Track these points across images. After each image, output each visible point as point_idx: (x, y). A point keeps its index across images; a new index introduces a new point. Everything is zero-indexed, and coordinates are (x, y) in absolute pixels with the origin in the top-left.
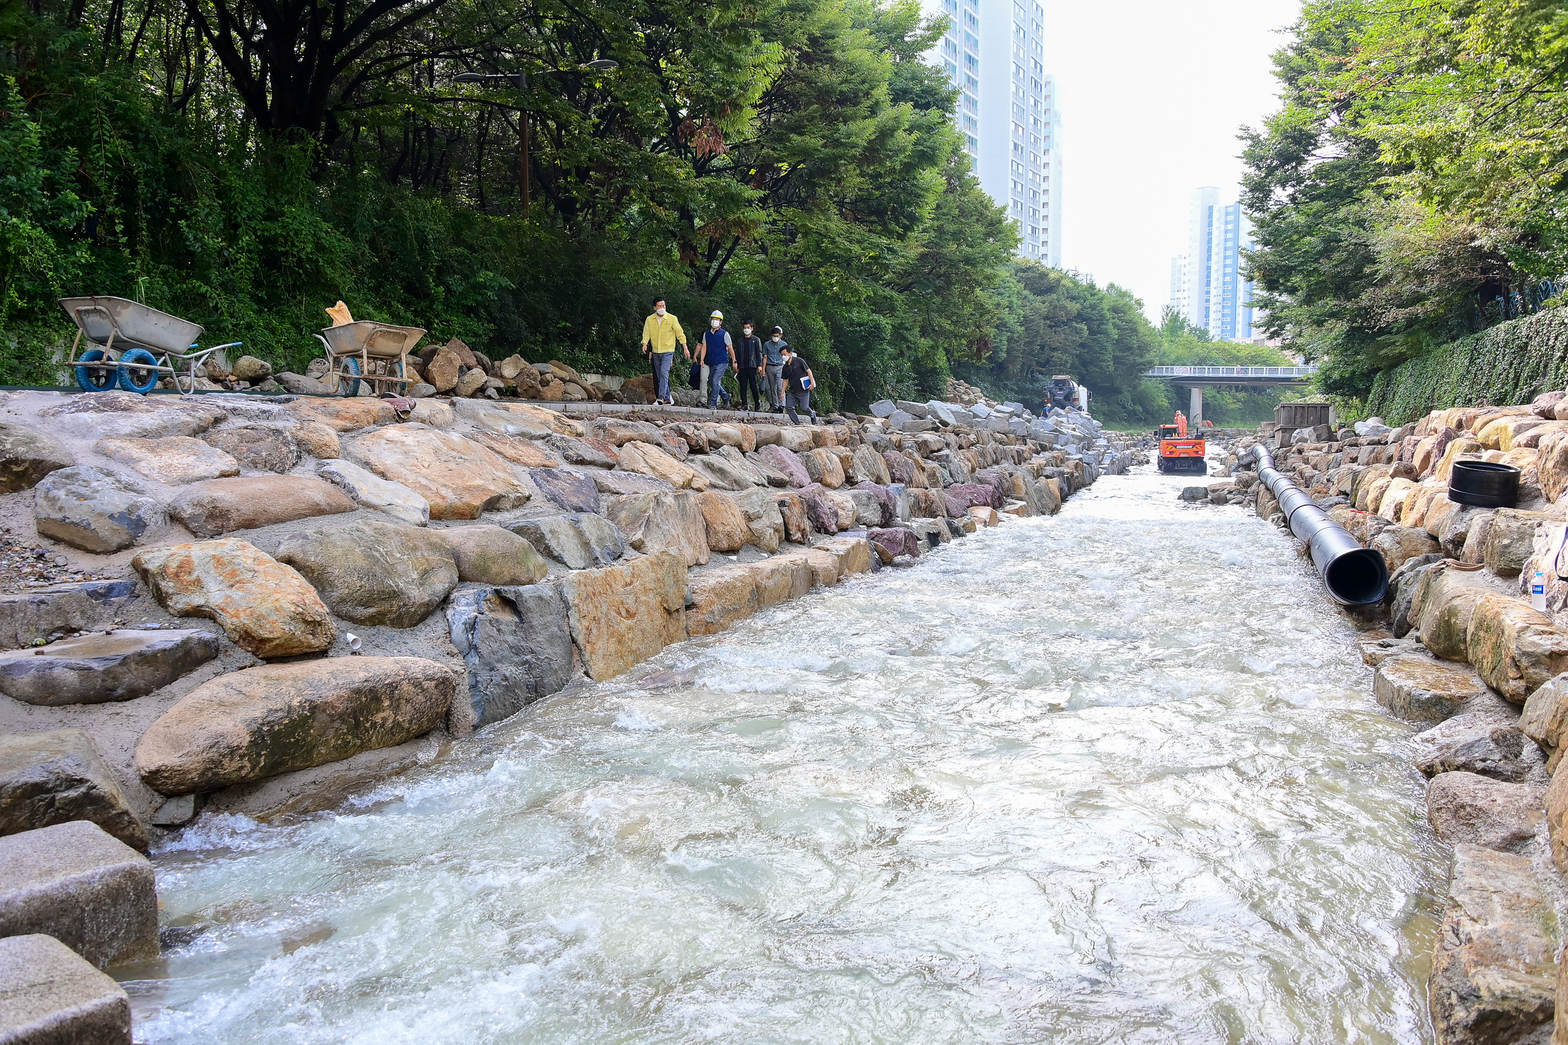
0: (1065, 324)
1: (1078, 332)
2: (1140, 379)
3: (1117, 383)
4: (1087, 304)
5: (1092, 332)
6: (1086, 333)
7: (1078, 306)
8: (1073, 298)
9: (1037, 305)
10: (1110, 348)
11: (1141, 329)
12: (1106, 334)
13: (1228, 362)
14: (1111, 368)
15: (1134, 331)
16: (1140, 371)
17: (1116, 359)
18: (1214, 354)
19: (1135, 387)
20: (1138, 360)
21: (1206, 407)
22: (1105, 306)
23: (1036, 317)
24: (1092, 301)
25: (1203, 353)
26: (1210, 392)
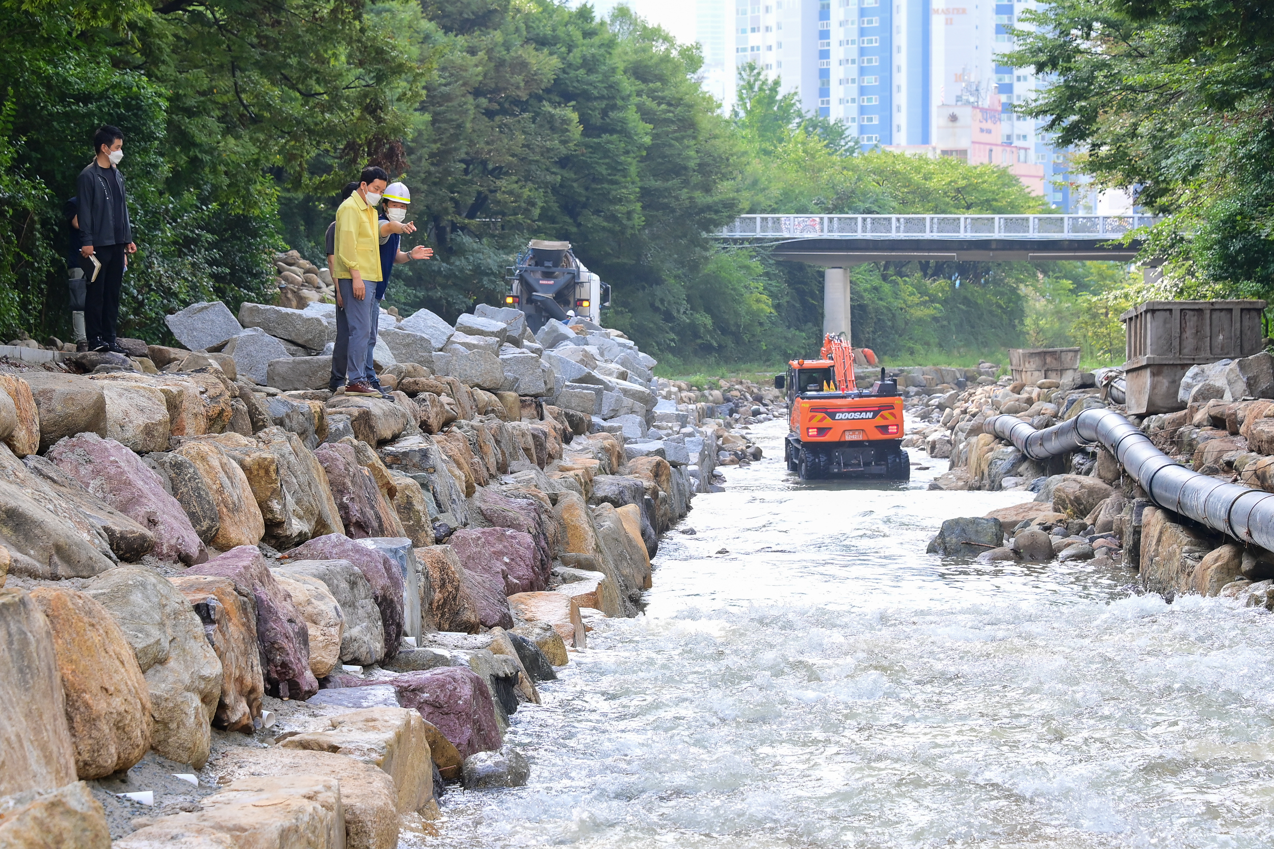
0: (524, 106)
1: (555, 126)
2: (704, 245)
3: (650, 257)
4: (575, 57)
5: (590, 129)
6: (576, 131)
7: (555, 61)
8: (542, 42)
9: (458, 57)
10: (633, 170)
11: (704, 122)
12: (624, 132)
13: (905, 204)
14: (638, 220)
15: (688, 125)
16: (706, 225)
17: (648, 197)
18: (871, 184)
19: (694, 267)
20: (701, 198)
21: (859, 313)
22: (618, 61)
23: (456, 89)
24: (585, 48)
25: (844, 181)
26: (869, 278)
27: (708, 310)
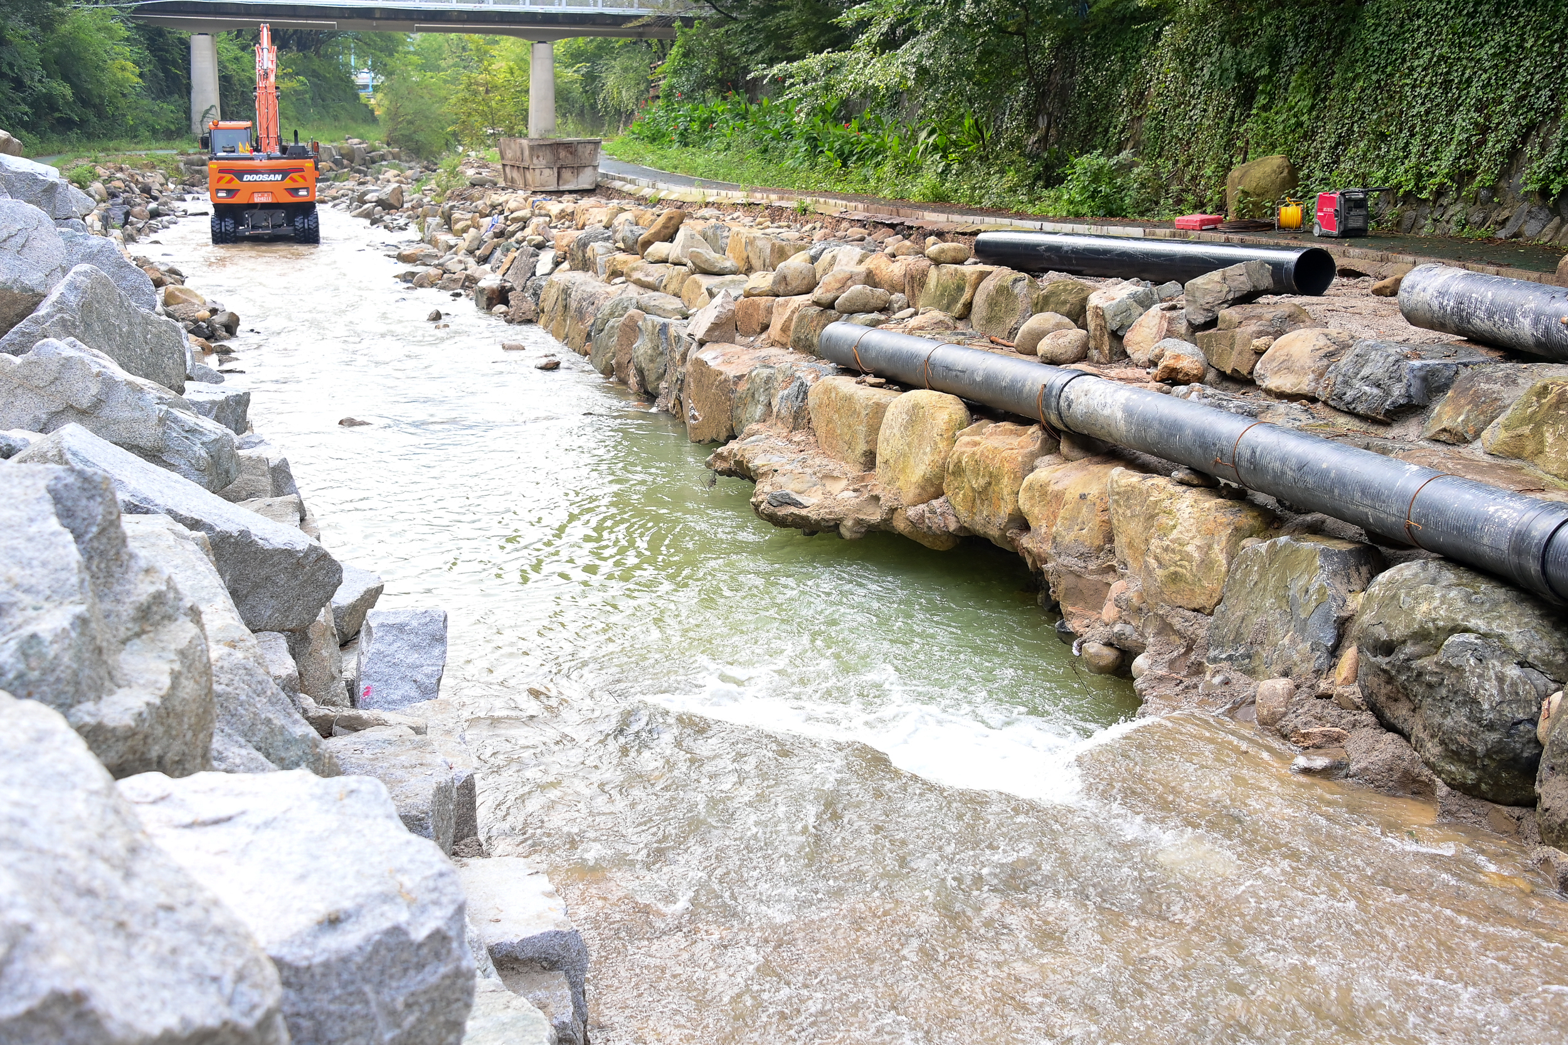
27: (66, 78)
